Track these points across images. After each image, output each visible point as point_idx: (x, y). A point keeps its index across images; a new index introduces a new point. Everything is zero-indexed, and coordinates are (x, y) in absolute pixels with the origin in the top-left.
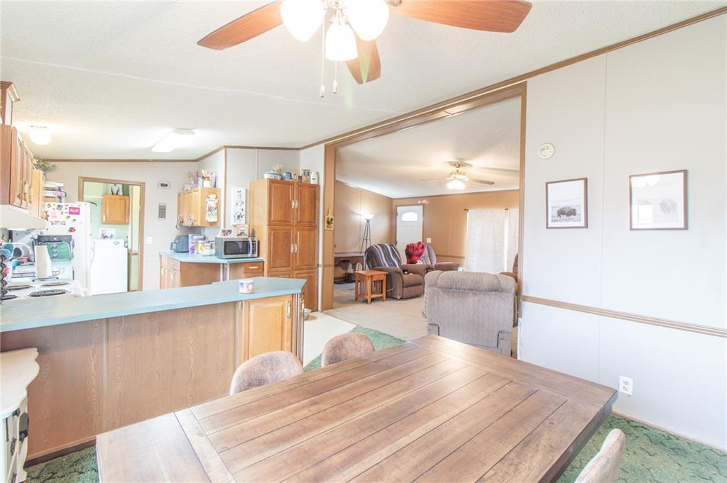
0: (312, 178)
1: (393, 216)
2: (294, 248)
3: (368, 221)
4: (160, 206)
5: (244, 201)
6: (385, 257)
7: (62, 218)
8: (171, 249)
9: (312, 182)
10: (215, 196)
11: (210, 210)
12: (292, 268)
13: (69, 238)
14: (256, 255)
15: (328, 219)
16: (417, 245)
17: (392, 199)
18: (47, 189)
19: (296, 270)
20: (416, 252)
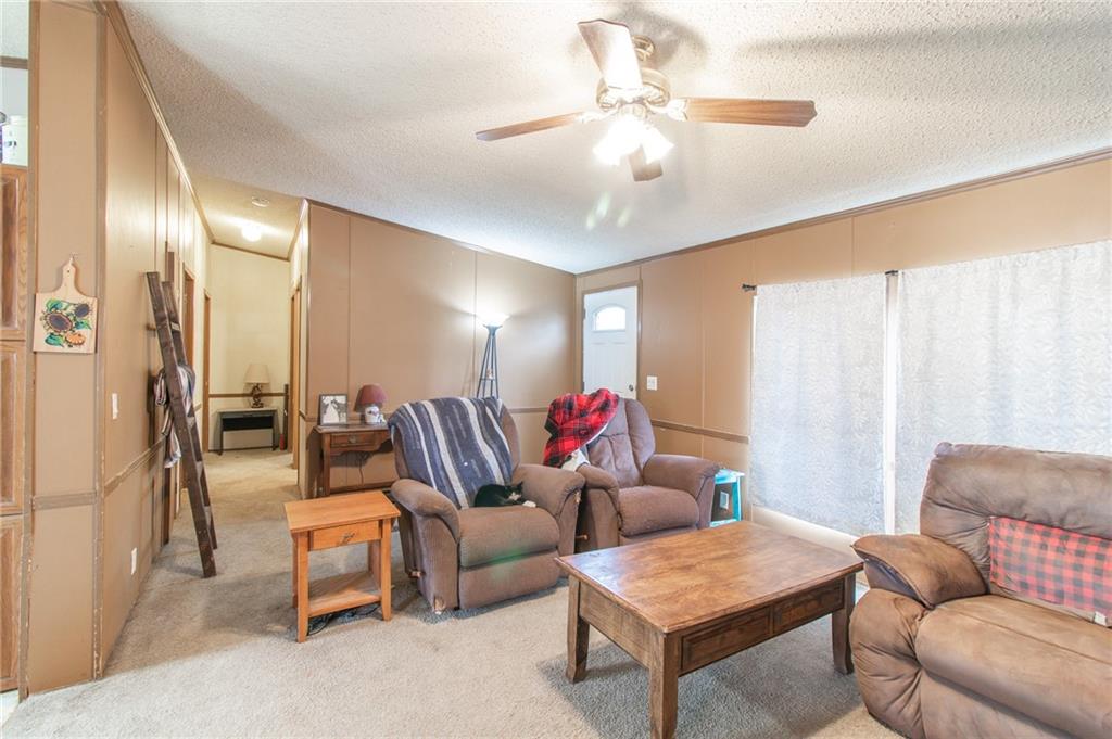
1: (575, 319)
3: (492, 331)
15: (55, 306)
16: (585, 402)
17: (573, 276)
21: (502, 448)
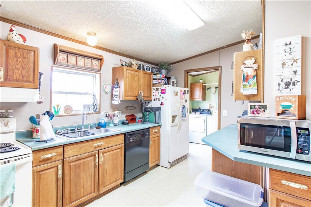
7: (158, 97)
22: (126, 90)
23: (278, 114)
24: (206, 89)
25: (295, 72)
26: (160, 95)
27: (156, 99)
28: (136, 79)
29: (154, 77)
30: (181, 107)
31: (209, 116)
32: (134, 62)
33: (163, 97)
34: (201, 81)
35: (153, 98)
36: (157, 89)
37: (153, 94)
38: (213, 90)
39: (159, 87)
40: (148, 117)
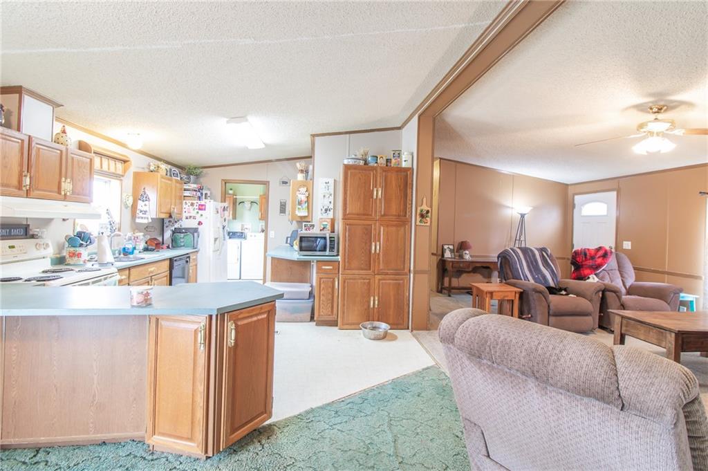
0: (403, 159)
1: (567, 209)
2: (376, 247)
3: (523, 216)
4: (281, 203)
5: (333, 193)
6: (528, 266)
7: (193, 213)
8: (287, 243)
9: (404, 165)
10: (305, 189)
11: (300, 203)
12: (374, 272)
13: (196, 230)
14: (335, 253)
15: (422, 211)
16: (593, 252)
17: (567, 185)
18: (185, 190)
19: (378, 274)
20: (590, 263)
21: (552, 271)
22: (160, 205)
23: (321, 230)
24: (238, 204)
25: (330, 202)
26: (198, 212)
27: (190, 217)
28: (169, 189)
29: (186, 187)
30: (222, 227)
31: (243, 241)
32: (164, 167)
33: (202, 215)
34: (231, 192)
35: (184, 215)
36: (192, 204)
37: (184, 210)
38: (247, 205)
39: (194, 202)
40: (182, 240)
